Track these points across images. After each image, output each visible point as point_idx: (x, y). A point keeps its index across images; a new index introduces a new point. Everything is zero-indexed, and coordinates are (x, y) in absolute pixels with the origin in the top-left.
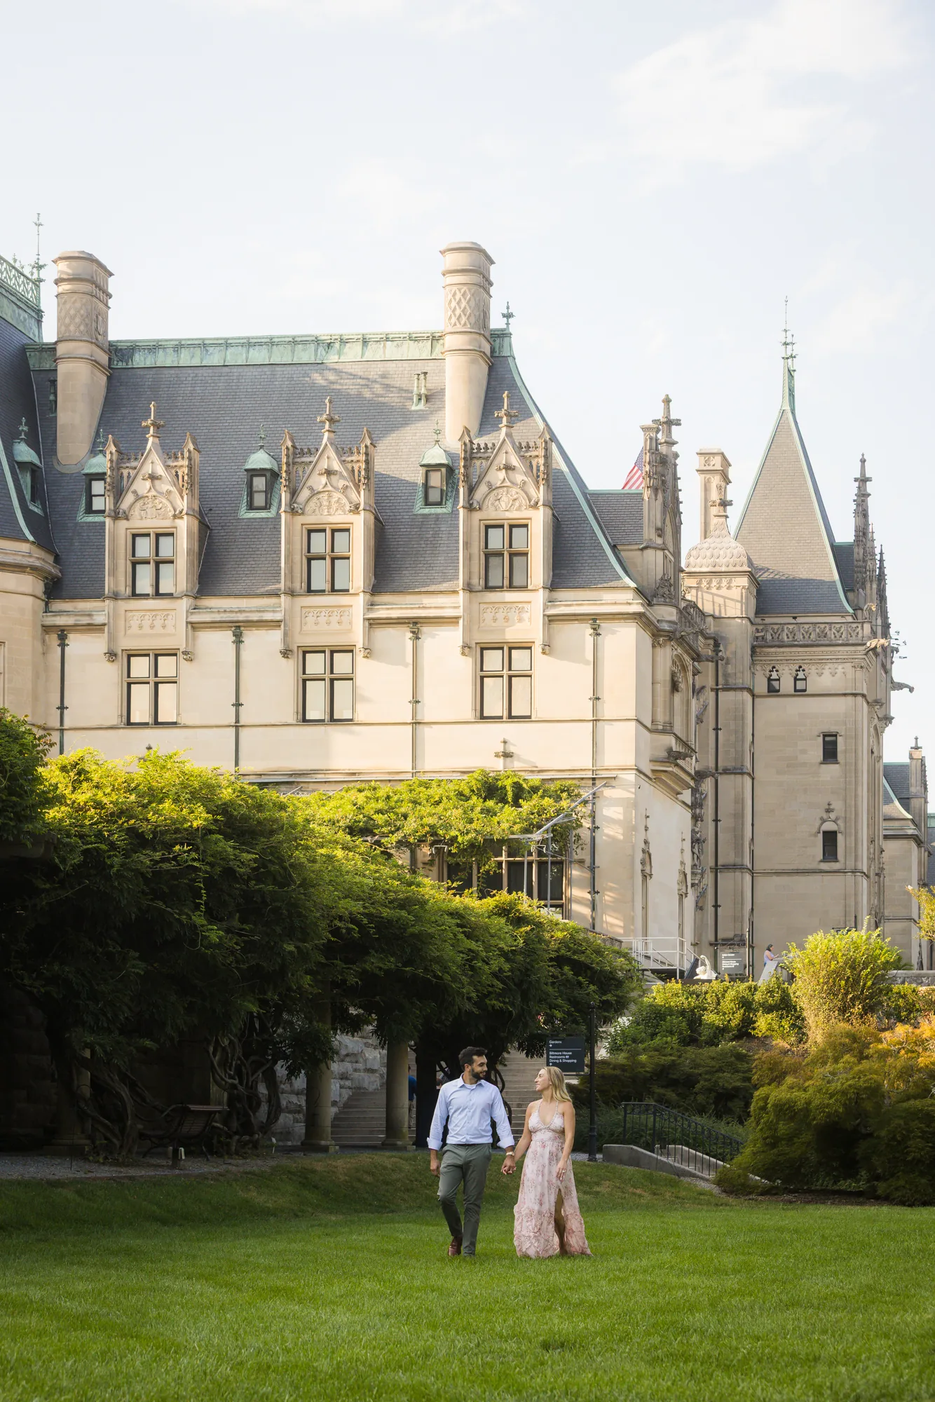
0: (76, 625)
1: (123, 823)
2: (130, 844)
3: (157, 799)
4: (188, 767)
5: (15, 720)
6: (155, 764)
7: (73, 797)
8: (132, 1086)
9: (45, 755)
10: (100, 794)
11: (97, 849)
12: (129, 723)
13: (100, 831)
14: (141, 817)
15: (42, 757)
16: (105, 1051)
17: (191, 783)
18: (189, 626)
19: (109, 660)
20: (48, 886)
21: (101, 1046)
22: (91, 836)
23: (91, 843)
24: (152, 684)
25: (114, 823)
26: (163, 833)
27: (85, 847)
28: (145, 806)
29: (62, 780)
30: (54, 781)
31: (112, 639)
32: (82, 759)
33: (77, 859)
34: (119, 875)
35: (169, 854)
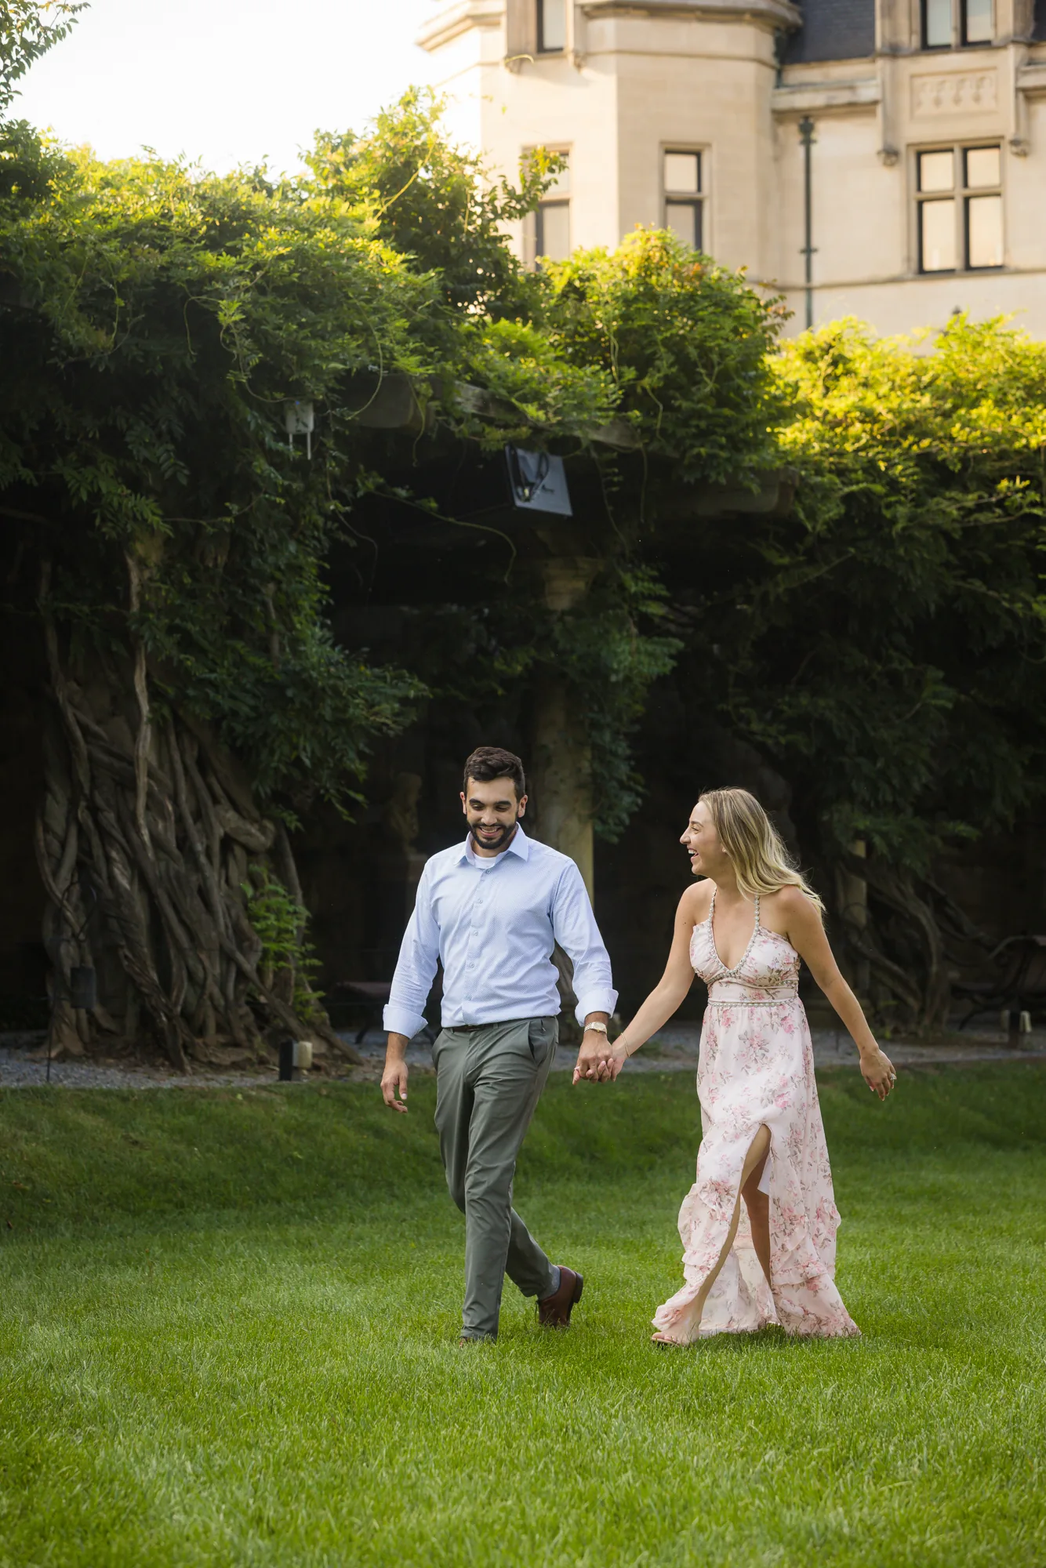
0: (829, 107)
1: (911, 446)
2: (923, 481)
3: (968, 401)
4: (1019, 343)
5: (724, 276)
6: (963, 341)
7: (825, 404)
8: (939, 905)
9: (776, 333)
10: (871, 396)
11: (867, 493)
12: (921, 271)
13: (872, 463)
14: (941, 434)
15: (770, 339)
16: (890, 846)
17: (1024, 370)
18: (1021, 96)
19: (885, 164)
20: (786, 560)
21: (884, 835)
22: (855, 471)
23: (858, 482)
24: (959, 201)
25: (895, 447)
26: (979, 459)
27: (847, 490)
28: (947, 415)
29: (806, 375)
30: (791, 378)
31: (890, 126)
32: (838, 338)
33: (833, 511)
34: (907, 537)
35: (991, 496)
